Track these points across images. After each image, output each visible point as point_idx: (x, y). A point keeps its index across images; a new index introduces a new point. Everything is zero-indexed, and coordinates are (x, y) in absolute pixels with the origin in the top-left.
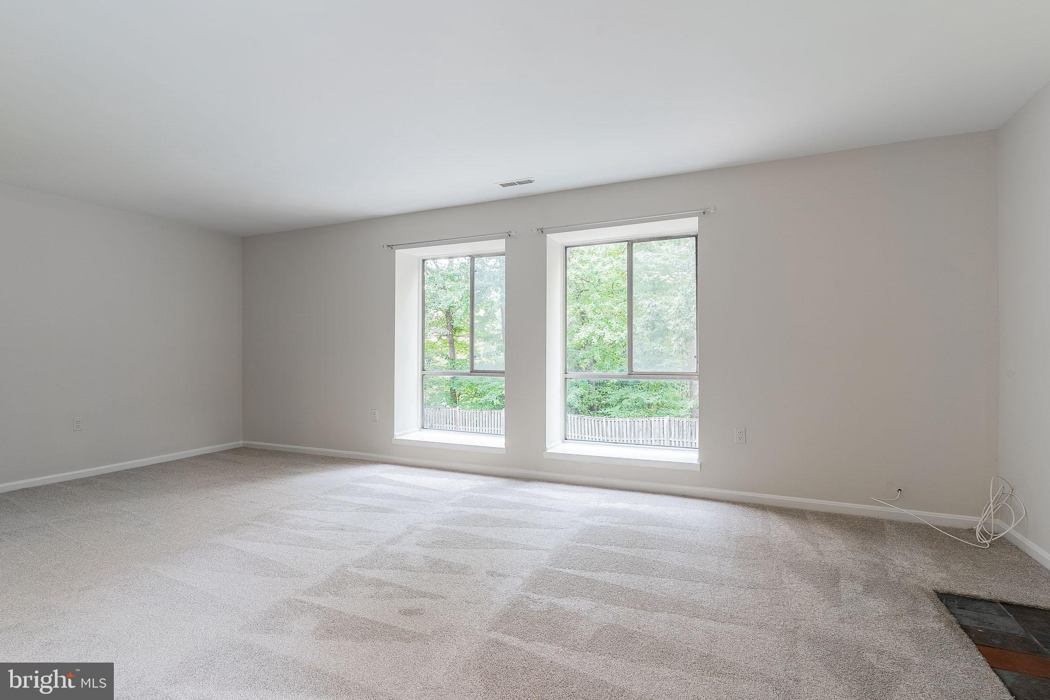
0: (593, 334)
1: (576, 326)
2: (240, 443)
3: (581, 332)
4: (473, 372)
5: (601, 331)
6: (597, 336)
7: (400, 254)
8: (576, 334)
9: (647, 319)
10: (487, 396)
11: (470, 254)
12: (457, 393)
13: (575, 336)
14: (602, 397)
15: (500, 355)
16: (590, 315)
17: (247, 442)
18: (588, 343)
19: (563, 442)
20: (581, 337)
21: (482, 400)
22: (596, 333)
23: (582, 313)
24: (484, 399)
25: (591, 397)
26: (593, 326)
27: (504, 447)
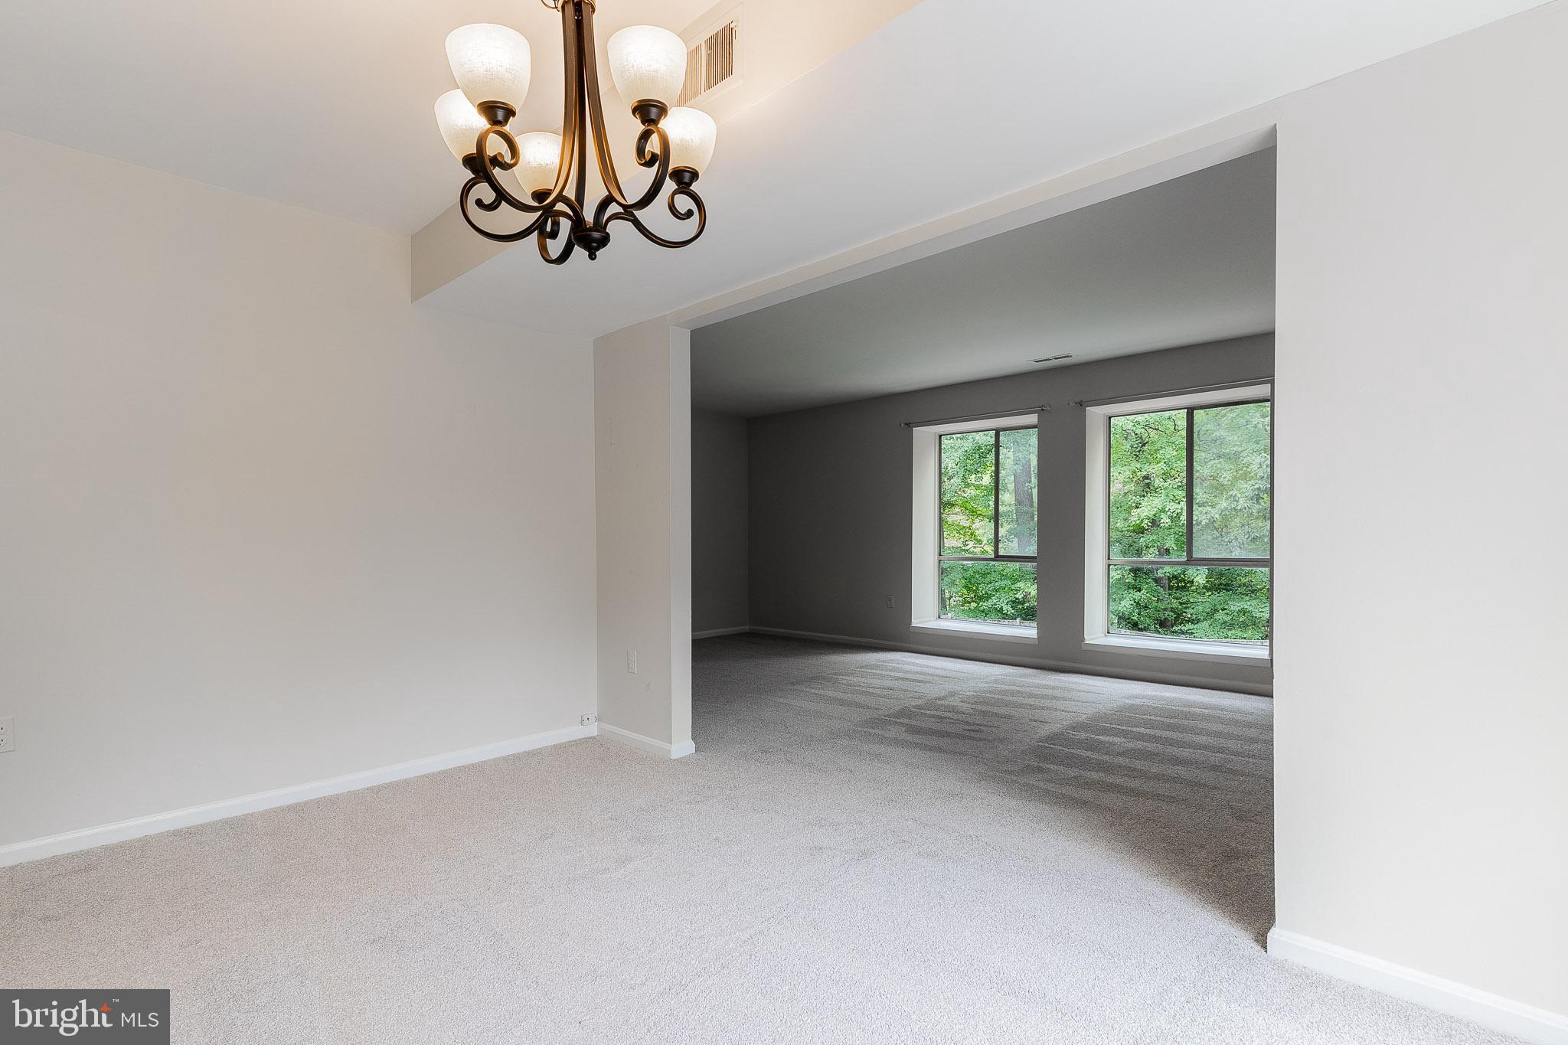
0: (1163, 511)
1: (1134, 498)
2: (746, 628)
3: (1143, 508)
4: (998, 557)
5: (1178, 506)
6: (1168, 513)
7: (918, 431)
8: (1135, 511)
9: (1256, 486)
10: (994, 600)
11: (994, 428)
12: (947, 595)
13: (1133, 514)
14: (1180, 607)
15: (1012, 542)
16: (1157, 482)
17: (752, 627)
18: (1155, 523)
19: (1105, 635)
20: (1143, 516)
21: (985, 605)
22: (1167, 509)
23: (1146, 477)
24: (989, 604)
25: (1161, 606)
26: (1163, 498)
27: (1036, 637)
